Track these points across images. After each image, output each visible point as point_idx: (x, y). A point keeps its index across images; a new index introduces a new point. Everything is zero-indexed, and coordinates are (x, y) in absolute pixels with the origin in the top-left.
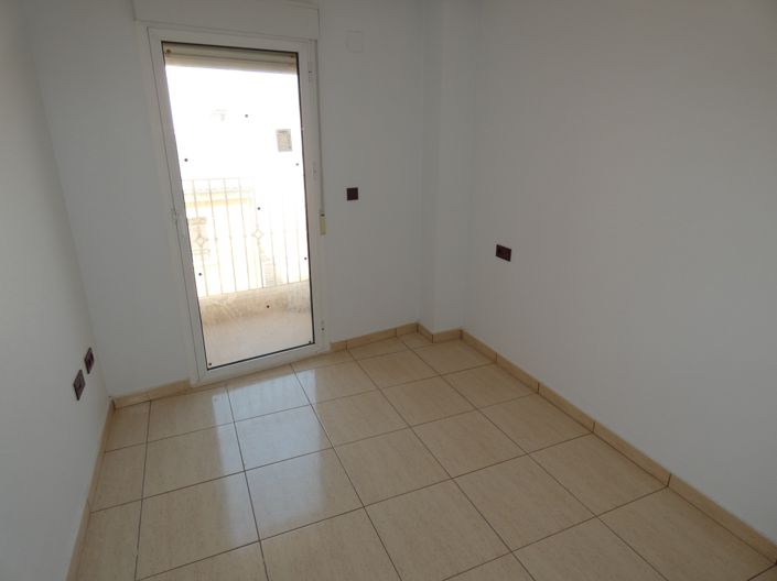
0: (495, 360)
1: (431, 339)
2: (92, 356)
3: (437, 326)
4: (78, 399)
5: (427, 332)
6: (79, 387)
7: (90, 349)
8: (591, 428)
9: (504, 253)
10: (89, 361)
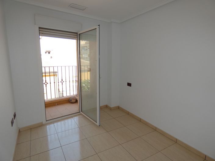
0: (128, 113)
1: (110, 109)
2: (15, 114)
3: (112, 105)
4: (12, 126)
5: (110, 107)
6: (12, 123)
7: (15, 112)
8: (155, 129)
9: (129, 85)
10: (15, 116)
